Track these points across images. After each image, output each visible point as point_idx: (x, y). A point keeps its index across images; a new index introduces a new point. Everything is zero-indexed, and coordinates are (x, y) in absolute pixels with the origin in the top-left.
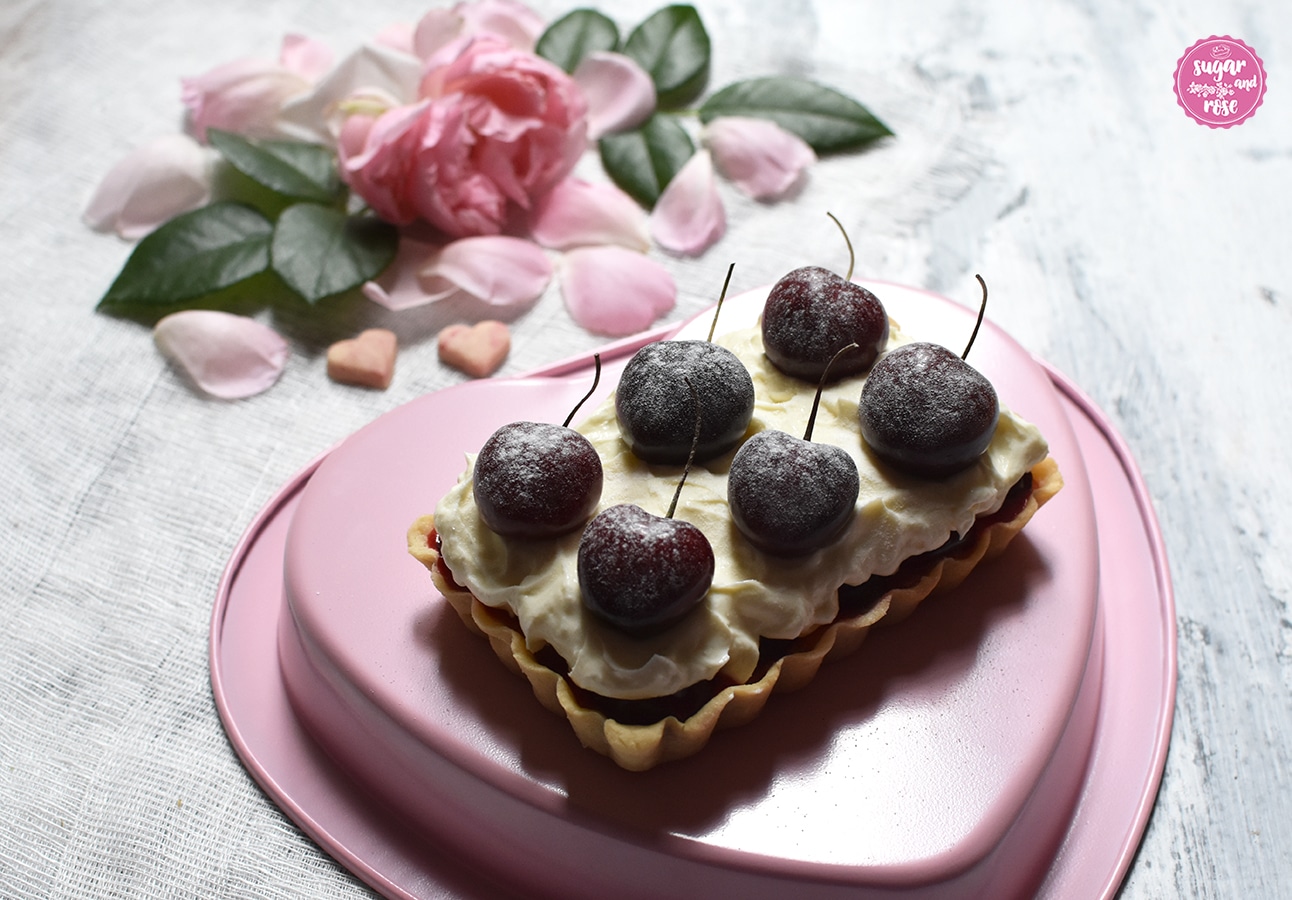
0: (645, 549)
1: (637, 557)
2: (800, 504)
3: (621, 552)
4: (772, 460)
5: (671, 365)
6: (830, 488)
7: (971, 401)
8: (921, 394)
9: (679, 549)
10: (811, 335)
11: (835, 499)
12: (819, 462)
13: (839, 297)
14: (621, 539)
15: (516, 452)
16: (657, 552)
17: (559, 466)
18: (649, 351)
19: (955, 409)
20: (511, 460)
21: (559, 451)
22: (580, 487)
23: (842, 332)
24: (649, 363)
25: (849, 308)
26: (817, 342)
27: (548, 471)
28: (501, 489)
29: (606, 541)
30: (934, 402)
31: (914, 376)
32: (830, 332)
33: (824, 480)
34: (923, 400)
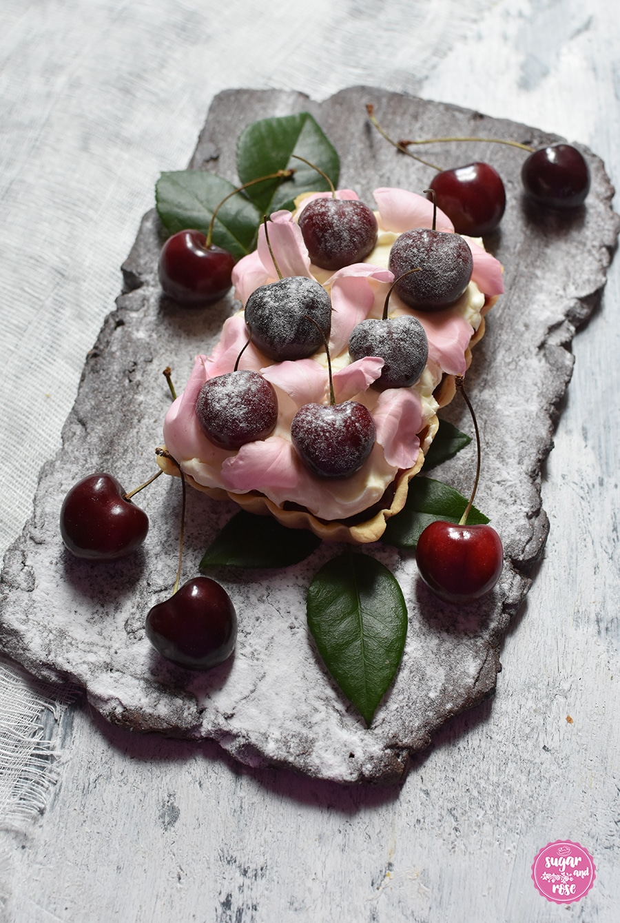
0: (340, 431)
1: (338, 437)
2: (405, 361)
3: (327, 438)
4: (380, 342)
5: (283, 303)
8: (430, 271)
9: (358, 422)
10: (341, 243)
13: (346, 214)
14: (323, 431)
15: (225, 401)
16: (347, 430)
17: (254, 399)
18: (262, 298)
20: (225, 408)
21: (249, 389)
22: (269, 404)
23: (357, 234)
24: (268, 306)
25: (355, 218)
26: (346, 246)
27: (250, 404)
28: (226, 428)
29: (314, 436)
30: (440, 272)
34: (434, 274)
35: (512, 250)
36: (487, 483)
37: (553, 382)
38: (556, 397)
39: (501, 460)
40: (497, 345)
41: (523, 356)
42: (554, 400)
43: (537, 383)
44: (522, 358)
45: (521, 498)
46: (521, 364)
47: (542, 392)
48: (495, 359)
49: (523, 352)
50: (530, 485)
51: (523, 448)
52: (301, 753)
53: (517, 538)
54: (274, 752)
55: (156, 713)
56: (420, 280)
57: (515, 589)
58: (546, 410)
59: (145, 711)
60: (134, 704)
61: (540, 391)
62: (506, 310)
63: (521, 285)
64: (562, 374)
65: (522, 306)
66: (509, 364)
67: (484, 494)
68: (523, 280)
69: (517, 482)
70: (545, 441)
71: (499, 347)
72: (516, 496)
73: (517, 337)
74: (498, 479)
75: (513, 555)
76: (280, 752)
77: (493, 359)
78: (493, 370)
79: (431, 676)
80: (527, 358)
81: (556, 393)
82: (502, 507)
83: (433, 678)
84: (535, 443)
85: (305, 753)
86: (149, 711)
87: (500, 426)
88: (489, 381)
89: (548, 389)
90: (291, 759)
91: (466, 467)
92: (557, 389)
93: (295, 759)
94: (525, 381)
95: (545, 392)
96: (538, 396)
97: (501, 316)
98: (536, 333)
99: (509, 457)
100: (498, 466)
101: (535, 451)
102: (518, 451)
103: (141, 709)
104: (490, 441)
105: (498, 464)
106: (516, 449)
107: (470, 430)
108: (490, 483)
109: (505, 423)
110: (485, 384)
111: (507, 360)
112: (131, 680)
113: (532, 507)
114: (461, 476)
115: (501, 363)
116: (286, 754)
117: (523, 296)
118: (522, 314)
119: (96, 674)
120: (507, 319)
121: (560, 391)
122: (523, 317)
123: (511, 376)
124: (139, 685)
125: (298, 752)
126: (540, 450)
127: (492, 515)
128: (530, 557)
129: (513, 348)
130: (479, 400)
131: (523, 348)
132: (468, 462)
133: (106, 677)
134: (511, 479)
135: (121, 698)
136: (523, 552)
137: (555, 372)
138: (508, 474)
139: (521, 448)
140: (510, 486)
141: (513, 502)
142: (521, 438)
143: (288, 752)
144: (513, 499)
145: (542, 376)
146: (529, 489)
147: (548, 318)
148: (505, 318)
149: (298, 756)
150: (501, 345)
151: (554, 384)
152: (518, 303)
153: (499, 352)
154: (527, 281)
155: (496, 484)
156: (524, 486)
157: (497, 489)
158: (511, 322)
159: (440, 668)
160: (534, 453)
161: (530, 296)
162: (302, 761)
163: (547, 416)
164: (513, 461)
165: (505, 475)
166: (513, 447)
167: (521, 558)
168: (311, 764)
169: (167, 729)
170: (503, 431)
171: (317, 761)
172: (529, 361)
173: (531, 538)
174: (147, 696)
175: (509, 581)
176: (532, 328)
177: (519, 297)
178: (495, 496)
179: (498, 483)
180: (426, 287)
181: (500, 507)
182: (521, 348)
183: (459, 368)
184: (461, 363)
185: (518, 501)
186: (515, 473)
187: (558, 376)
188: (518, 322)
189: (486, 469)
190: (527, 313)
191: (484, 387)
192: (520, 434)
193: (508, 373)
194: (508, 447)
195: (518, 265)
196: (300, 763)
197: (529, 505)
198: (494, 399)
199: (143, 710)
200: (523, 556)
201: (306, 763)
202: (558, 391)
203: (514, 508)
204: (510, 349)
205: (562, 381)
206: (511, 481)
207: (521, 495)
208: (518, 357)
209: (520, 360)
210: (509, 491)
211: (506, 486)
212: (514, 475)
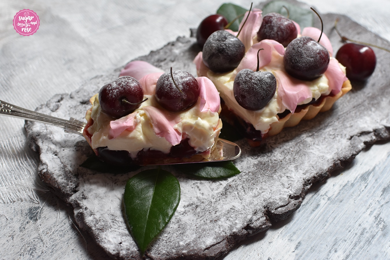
4: (244, 82)
6: (264, 89)
7: (318, 55)
8: (301, 53)
11: (266, 92)
12: (259, 81)
19: (312, 58)
26: (273, 34)
30: (305, 55)
31: (299, 47)
32: (278, 31)
33: (262, 87)
34: (301, 55)
35: (366, 94)
36: (282, 174)
37: (347, 151)
38: (344, 158)
39: (296, 168)
40: (330, 124)
41: (340, 136)
42: (342, 159)
43: (339, 149)
44: (339, 136)
45: (293, 188)
46: (337, 138)
47: (338, 153)
48: (324, 129)
49: (341, 135)
50: (302, 184)
51: (310, 169)
52: (100, 229)
53: (277, 202)
54: (89, 221)
55: (57, 179)
56: (294, 56)
57: (258, 222)
58: (335, 160)
59: (53, 176)
60: (52, 171)
61: (338, 152)
62: (345, 114)
63: (360, 109)
64: (353, 150)
65: (355, 117)
66: (330, 135)
67: (277, 178)
68: (363, 108)
69: (297, 181)
70: (323, 171)
71: (330, 126)
72: (291, 185)
73: (343, 127)
74: (288, 175)
75: (269, 208)
76: (91, 223)
77: (323, 128)
78: (320, 133)
79: (187, 235)
80: (341, 137)
81: (345, 156)
82: (281, 187)
83: (187, 236)
84: (318, 169)
85: (101, 230)
86: (55, 177)
87: (307, 156)
88: (314, 135)
89: (342, 153)
90: (93, 228)
91: (276, 162)
92: (347, 155)
93: (96, 229)
94: (333, 146)
95: (340, 154)
96: (335, 154)
97: (341, 115)
98: (354, 130)
99: (301, 169)
100: (292, 170)
101: (315, 172)
102: (307, 169)
103: (53, 174)
104: (297, 159)
105: (293, 169)
106: (307, 168)
107: (289, 149)
108: (283, 175)
109: (310, 156)
110: (311, 135)
111: (331, 133)
112: (59, 161)
113: (295, 193)
114: (271, 164)
115: (326, 132)
116: (93, 225)
117: (358, 114)
118: (353, 120)
119: (48, 152)
120: (343, 118)
121: (348, 156)
122: (352, 122)
123: (328, 140)
124: (60, 165)
125: (99, 228)
126: (318, 173)
127: (273, 188)
128: (278, 213)
129: (337, 130)
130: (304, 140)
131: (343, 133)
132: (278, 160)
133: (51, 155)
134: (295, 178)
135: (49, 165)
136: (276, 209)
137: (350, 148)
138: (295, 175)
139: (309, 168)
140: (292, 181)
141: (288, 187)
142: (313, 165)
143: (95, 225)
144: (289, 186)
145: (344, 147)
146: (300, 186)
147: (365, 127)
148: (342, 117)
149: (98, 229)
150: (332, 126)
151: (347, 152)
152: (353, 115)
153: (329, 128)
154: (364, 109)
155: (286, 177)
156: (298, 183)
157: (284, 179)
158: (344, 120)
159: (195, 234)
160: (314, 173)
161: (362, 115)
162: (98, 232)
163: (333, 163)
164: (301, 172)
165: (293, 175)
166: (306, 166)
167: (273, 212)
168: (100, 236)
169: (55, 188)
170: (307, 158)
171: (104, 236)
172: (342, 139)
173: (284, 206)
174: (59, 171)
175: (258, 217)
176: (353, 128)
177: (356, 113)
178: (281, 181)
179: (287, 177)
180: (295, 60)
181: (280, 186)
182: (342, 132)
183: (292, 106)
184: (294, 104)
185: (290, 188)
186: (298, 176)
187: (351, 150)
188: (348, 122)
189: (286, 168)
190: (355, 121)
191: (310, 136)
192: (314, 163)
193: (327, 138)
194: (304, 165)
195: (364, 101)
196: (96, 232)
197: (294, 192)
198: (311, 144)
199: (53, 175)
200: (275, 211)
201: (98, 234)
202: (346, 156)
203: (286, 190)
204: (336, 129)
205: (352, 153)
206: (294, 179)
207: (294, 186)
208: (338, 135)
209: (337, 137)
210: (289, 182)
211: (290, 180)
212: (297, 177)
